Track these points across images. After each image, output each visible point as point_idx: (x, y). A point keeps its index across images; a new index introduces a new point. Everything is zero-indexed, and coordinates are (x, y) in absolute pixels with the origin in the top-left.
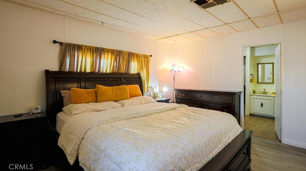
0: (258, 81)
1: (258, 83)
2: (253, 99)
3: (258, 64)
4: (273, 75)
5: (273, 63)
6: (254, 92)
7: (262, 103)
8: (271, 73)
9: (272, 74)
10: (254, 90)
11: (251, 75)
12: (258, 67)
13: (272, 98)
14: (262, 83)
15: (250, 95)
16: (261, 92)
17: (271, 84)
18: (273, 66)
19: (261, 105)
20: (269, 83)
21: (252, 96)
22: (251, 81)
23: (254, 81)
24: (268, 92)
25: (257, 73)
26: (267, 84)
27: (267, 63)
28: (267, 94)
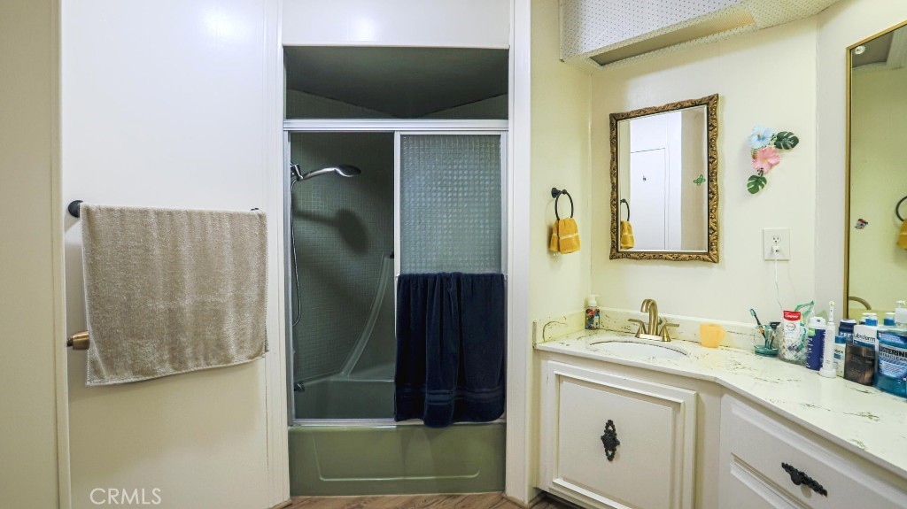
0: (614, 244)
1: (618, 251)
2: (553, 379)
3: (615, 119)
4: (712, 194)
5: (710, 102)
6: (592, 319)
7: (610, 423)
8: (699, 182)
9: (705, 184)
10: (593, 304)
11: (556, 193)
12: (614, 141)
13: (684, 395)
14: (641, 258)
15: (536, 351)
16: (630, 320)
17: (698, 262)
18: (712, 125)
19: (605, 435)
20: (684, 259)
21: (550, 362)
22: (556, 239)
23: (570, 239)
24: (678, 326)
25: (610, 185)
26: (670, 259)
27: (668, 105)
28: (668, 337)
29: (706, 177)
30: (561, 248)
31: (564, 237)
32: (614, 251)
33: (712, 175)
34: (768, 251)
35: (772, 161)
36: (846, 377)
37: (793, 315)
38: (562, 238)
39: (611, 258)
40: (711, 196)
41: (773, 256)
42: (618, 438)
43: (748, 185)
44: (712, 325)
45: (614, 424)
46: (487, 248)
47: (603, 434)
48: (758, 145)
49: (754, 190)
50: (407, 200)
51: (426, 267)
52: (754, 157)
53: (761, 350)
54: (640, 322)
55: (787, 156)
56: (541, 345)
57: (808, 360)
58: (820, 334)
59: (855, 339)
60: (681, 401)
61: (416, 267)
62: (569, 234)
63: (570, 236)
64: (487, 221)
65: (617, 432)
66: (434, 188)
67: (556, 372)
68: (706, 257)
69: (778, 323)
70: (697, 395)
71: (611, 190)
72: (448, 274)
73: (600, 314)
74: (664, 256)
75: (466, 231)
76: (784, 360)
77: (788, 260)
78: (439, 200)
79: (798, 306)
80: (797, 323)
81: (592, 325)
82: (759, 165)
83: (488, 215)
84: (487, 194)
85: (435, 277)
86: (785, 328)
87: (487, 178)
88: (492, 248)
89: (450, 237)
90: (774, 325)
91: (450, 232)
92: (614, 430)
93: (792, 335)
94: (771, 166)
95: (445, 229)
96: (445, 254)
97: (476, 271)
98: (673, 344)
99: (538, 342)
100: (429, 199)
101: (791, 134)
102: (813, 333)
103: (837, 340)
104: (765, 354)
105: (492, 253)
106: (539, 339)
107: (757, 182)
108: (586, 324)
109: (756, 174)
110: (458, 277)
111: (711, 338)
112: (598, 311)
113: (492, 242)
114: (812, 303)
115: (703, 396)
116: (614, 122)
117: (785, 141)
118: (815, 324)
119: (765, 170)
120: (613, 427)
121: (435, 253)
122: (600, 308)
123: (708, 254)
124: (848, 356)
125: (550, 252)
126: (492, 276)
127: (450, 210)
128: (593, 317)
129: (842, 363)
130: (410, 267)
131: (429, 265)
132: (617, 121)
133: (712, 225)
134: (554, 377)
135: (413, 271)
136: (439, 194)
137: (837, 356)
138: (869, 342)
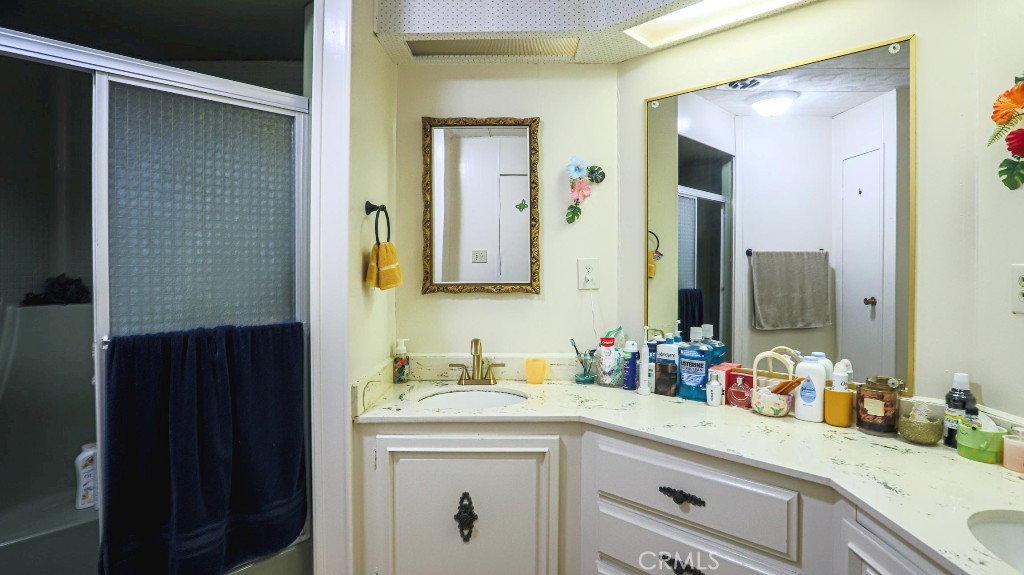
0: (428, 275)
1: (428, 287)
2: (384, 460)
3: (429, 124)
4: (534, 221)
5: (532, 125)
6: (401, 371)
7: (466, 496)
8: (521, 207)
9: (527, 210)
10: (402, 350)
11: (370, 208)
12: (427, 150)
14: (460, 291)
15: (357, 425)
16: (451, 365)
17: (521, 294)
18: (534, 149)
19: (460, 513)
20: (507, 291)
21: (378, 436)
22: (371, 270)
23: (393, 269)
24: (503, 365)
25: (422, 204)
26: (492, 292)
27: (490, 119)
28: (494, 379)
29: (528, 203)
30: (382, 281)
31: (386, 268)
32: (428, 284)
33: (534, 203)
34: (582, 280)
35: (586, 193)
36: (657, 392)
37: (607, 341)
38: (384, 269)
39: (424, 292)
40: (534, 223)
41: (586, 286)
42: (476, 511)
43: (567, 215)
44: (535, 360)
45: (471, 495)
46: (272, 285)
47: (456, 512)
48: (576, 176)
49: (571, 220)
50: (123, 202)
51: (162, 322)
52: (572, 187)
53: (582, 379)
54: (462, 365)
55: (596, 188)
56: (365, 416)
57: (625, 382)
58: (636, 356)
59: (658, 356)
60: (546, 450)
61: (141, 323)
62: (391, 263)
63: (393, 266)
64: (271, 244)
65: (473, 504)
66: (178, 187)
67: (389, 449)
68: (529, 288)
69: (594, 351)
70: (560, 439)
71: (422, 209)
72: (210, 330)
73: (410, 361)
74: (486, 288)
75: (237, 260)
76: (605, 385)
77: (597, 289)
78: (189, 206)
79: (609, 333)
80: (612, 348)
81: (403, 377)
82: (575, 196)
83: (272, 235)
84: (272, 203)
85: (184, 337)
86: (604, 355)
87: (271, 179)
88: (280, 285)
89: (209, 269)
90: (592, 353)
91: (210, 261)
92: (470, 503)
93: (609, 359)
94: (585, 197)
95: (199, 256)
96: (200, 296)
97: (254, 322)
98: (500, 385)
99: (359, 413)
100: (168, 205)
101: (600, 169)
102: (629, 356)
103: (651, 360)
104: (586, 382)
105: (280, 292)
106: (360, 409)
107: (574, 212)
108: (395, 376)
109: (573, 204)
110: (229, 332)
111: (535, 374)
112: (408, 359)
113: (280, 276)
114: (620, 328)
115: (566, 439)
116: (428, 126)
117: (596, 175)
118: (631, 347)
119: (580, 200)
120: (469, 500)
121: (180, 297)
122: (410, 355)
123: (530, 284)
124: (658, 373)
125: (366, 288)
126: (283, 327)
127: (209, 226)
128: (403, 367)
129: (653, 379)
130: (129, 323)
131: (168, 317)
132: (431, 126)
133: (535, 254)
134: (388, 455)
135: (136, 330)
136: (188, 197)
137: (649, 375)
138: (671, 358)
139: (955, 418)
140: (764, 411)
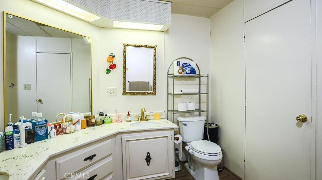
124: (27, 135)
138: (28, 128)
139: (102, 118)
140: (72, 132)
